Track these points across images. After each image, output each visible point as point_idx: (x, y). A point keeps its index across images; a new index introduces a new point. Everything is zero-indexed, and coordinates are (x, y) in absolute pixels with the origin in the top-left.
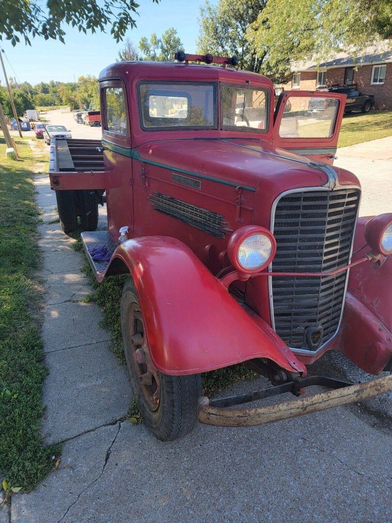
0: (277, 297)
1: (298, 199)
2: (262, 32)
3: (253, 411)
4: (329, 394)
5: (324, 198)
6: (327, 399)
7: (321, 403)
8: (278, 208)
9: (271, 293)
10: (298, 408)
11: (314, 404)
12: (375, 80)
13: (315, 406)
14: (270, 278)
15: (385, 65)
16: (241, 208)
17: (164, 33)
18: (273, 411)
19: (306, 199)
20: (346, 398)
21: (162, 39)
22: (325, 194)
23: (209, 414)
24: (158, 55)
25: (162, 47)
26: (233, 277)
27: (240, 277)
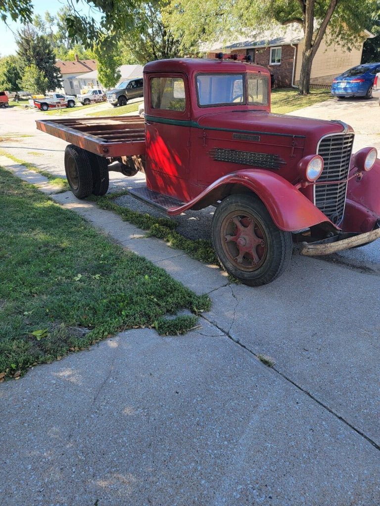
0: (318, 198)
1: (329, 140)
2: (176, 15)
3: (329, 245)
5: (341, 139)
8: (321, 146)
9: (314, 196)
12: (273, 61)
14: (315, 186)
15: (281, 47)
16: (295, 148)
17: (59, 10)
19: (334, 140)
21: (57, 16)
22: (341, 137)
23: (309, 249)
24: (55, 33)
25: (58, 25)
26: (299, 186)
27: (302, 186)
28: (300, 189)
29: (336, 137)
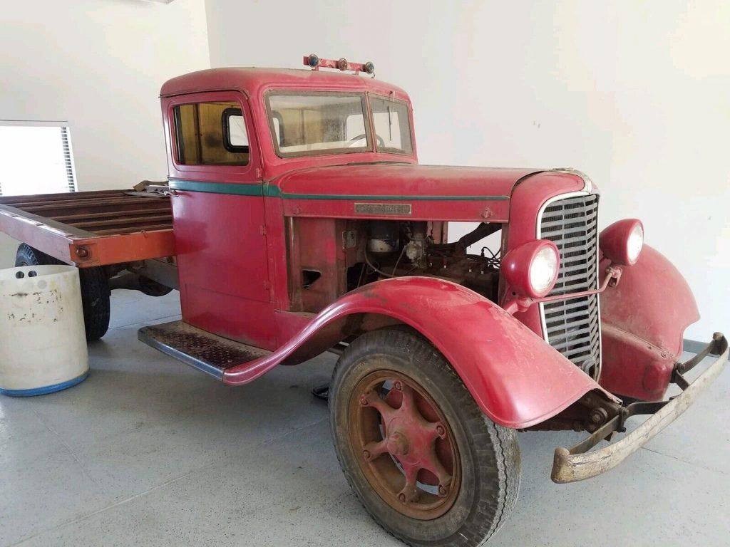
0: (551, 330)
8: (544, 220)
9: (545, 326)
14: (542, 305)
22: (581, 201)
23: (574, 465)
26: (513, 308)
27: (520, 307)
28: (516, 315)
29: (572, 202)
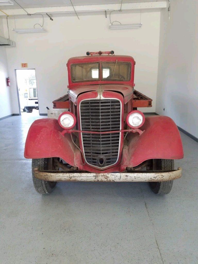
0: (85, 142)
4: (81, 174)
6: (80, 176)
7: (78, 177)
9: (82, 140)
10: (68, 177)
11: (74, 177)
13: (75, 178)
14: (81, 133)
18: (57, 175)
20: (89, 178)
22: (98, 101)
29: (93, 101)
